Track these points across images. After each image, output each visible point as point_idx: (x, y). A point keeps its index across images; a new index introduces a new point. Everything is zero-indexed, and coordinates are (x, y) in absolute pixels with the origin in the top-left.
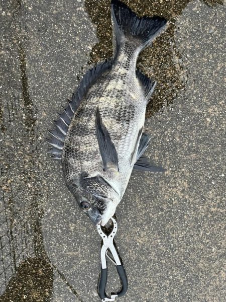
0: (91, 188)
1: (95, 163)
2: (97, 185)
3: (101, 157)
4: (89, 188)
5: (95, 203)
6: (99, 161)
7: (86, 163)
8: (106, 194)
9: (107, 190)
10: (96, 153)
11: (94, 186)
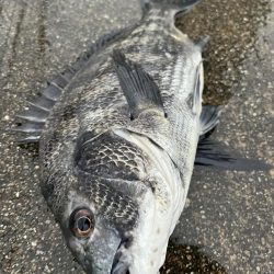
0: (94, 162)
1: (111, 110)
2: (108, 151)
3: (124, 98)
4: (91, 163)
5: (107, 203)
6: (120, 105)
7: (92, 115)
8: (132, 167)
9: (133, 156)
10: (112, 94)
11: (102, 154)
